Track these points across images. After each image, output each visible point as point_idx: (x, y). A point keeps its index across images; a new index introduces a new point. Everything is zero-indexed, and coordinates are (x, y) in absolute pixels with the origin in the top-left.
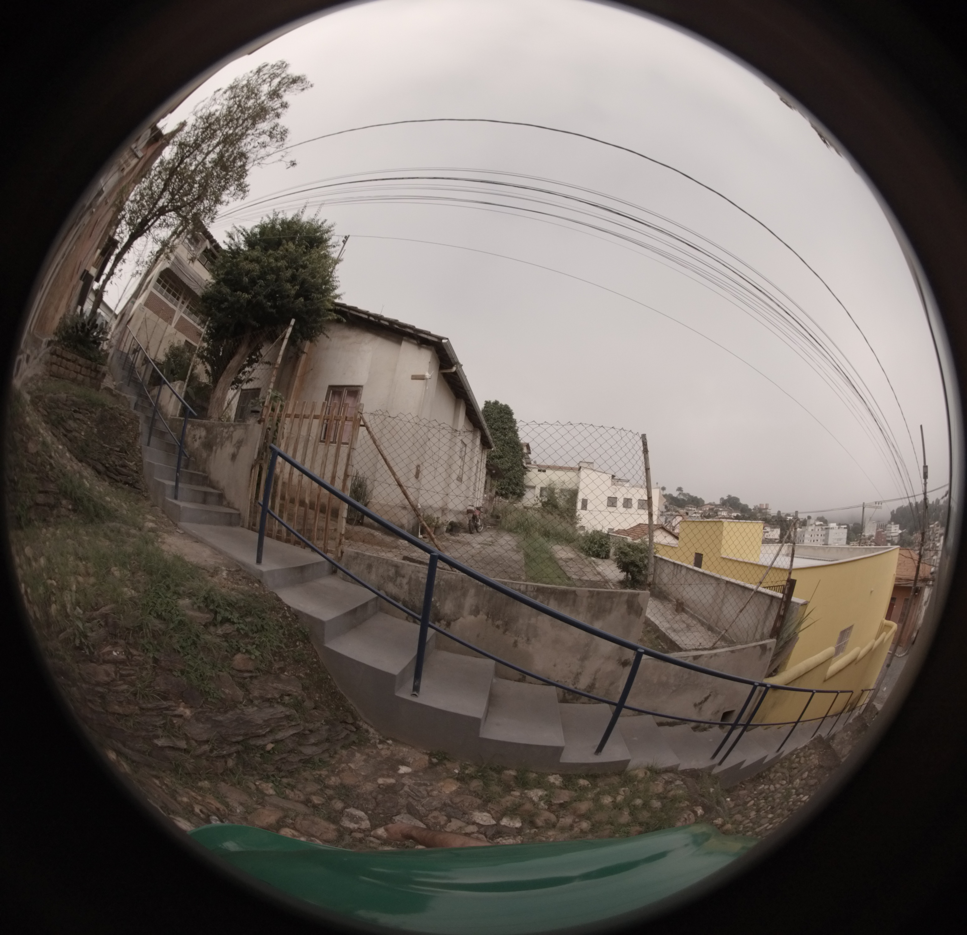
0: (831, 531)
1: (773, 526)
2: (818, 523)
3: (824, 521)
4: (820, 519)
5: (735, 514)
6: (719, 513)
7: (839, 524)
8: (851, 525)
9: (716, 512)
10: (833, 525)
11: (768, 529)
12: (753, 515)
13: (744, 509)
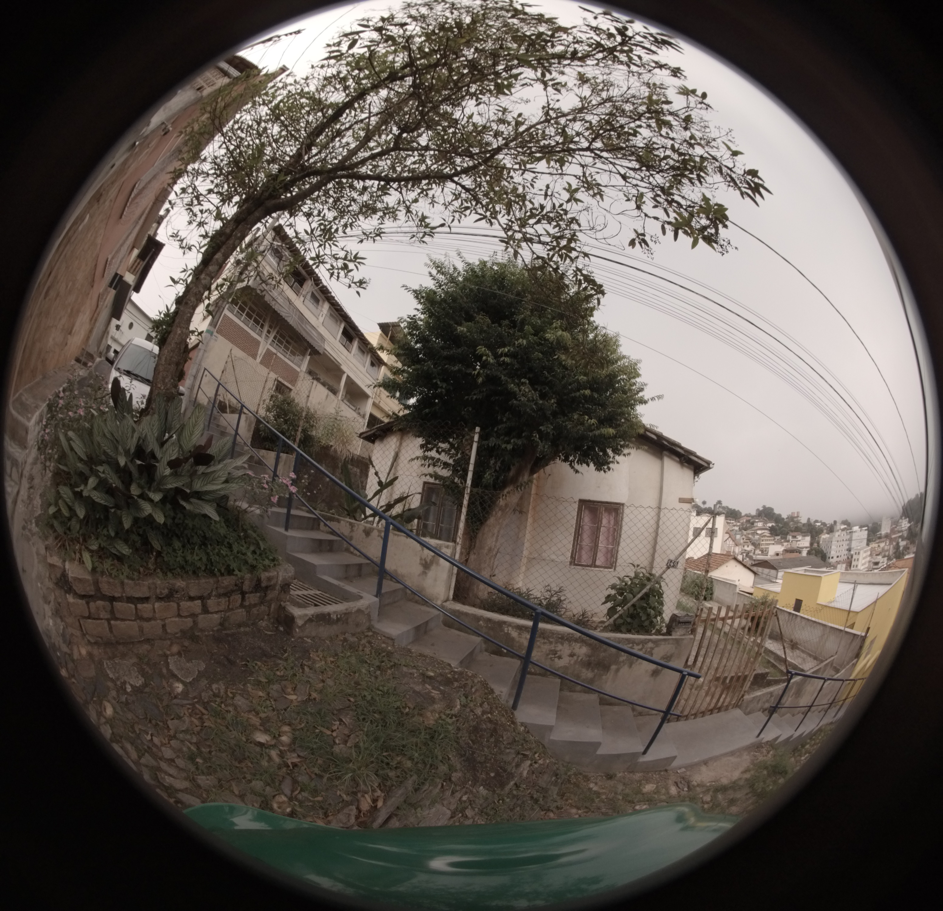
0: (855, 536)
1: (804, 534)
2: (843, 527)
3: (848, 524)
4: (845, 522)
5: (770, 525)
6: (755, 524)
7: (861, 527)
8: (870, 525)
9: (753, 524)
10: (856, 528)
11: (800, 538)
12: (786, 524)
13: (777, 519)
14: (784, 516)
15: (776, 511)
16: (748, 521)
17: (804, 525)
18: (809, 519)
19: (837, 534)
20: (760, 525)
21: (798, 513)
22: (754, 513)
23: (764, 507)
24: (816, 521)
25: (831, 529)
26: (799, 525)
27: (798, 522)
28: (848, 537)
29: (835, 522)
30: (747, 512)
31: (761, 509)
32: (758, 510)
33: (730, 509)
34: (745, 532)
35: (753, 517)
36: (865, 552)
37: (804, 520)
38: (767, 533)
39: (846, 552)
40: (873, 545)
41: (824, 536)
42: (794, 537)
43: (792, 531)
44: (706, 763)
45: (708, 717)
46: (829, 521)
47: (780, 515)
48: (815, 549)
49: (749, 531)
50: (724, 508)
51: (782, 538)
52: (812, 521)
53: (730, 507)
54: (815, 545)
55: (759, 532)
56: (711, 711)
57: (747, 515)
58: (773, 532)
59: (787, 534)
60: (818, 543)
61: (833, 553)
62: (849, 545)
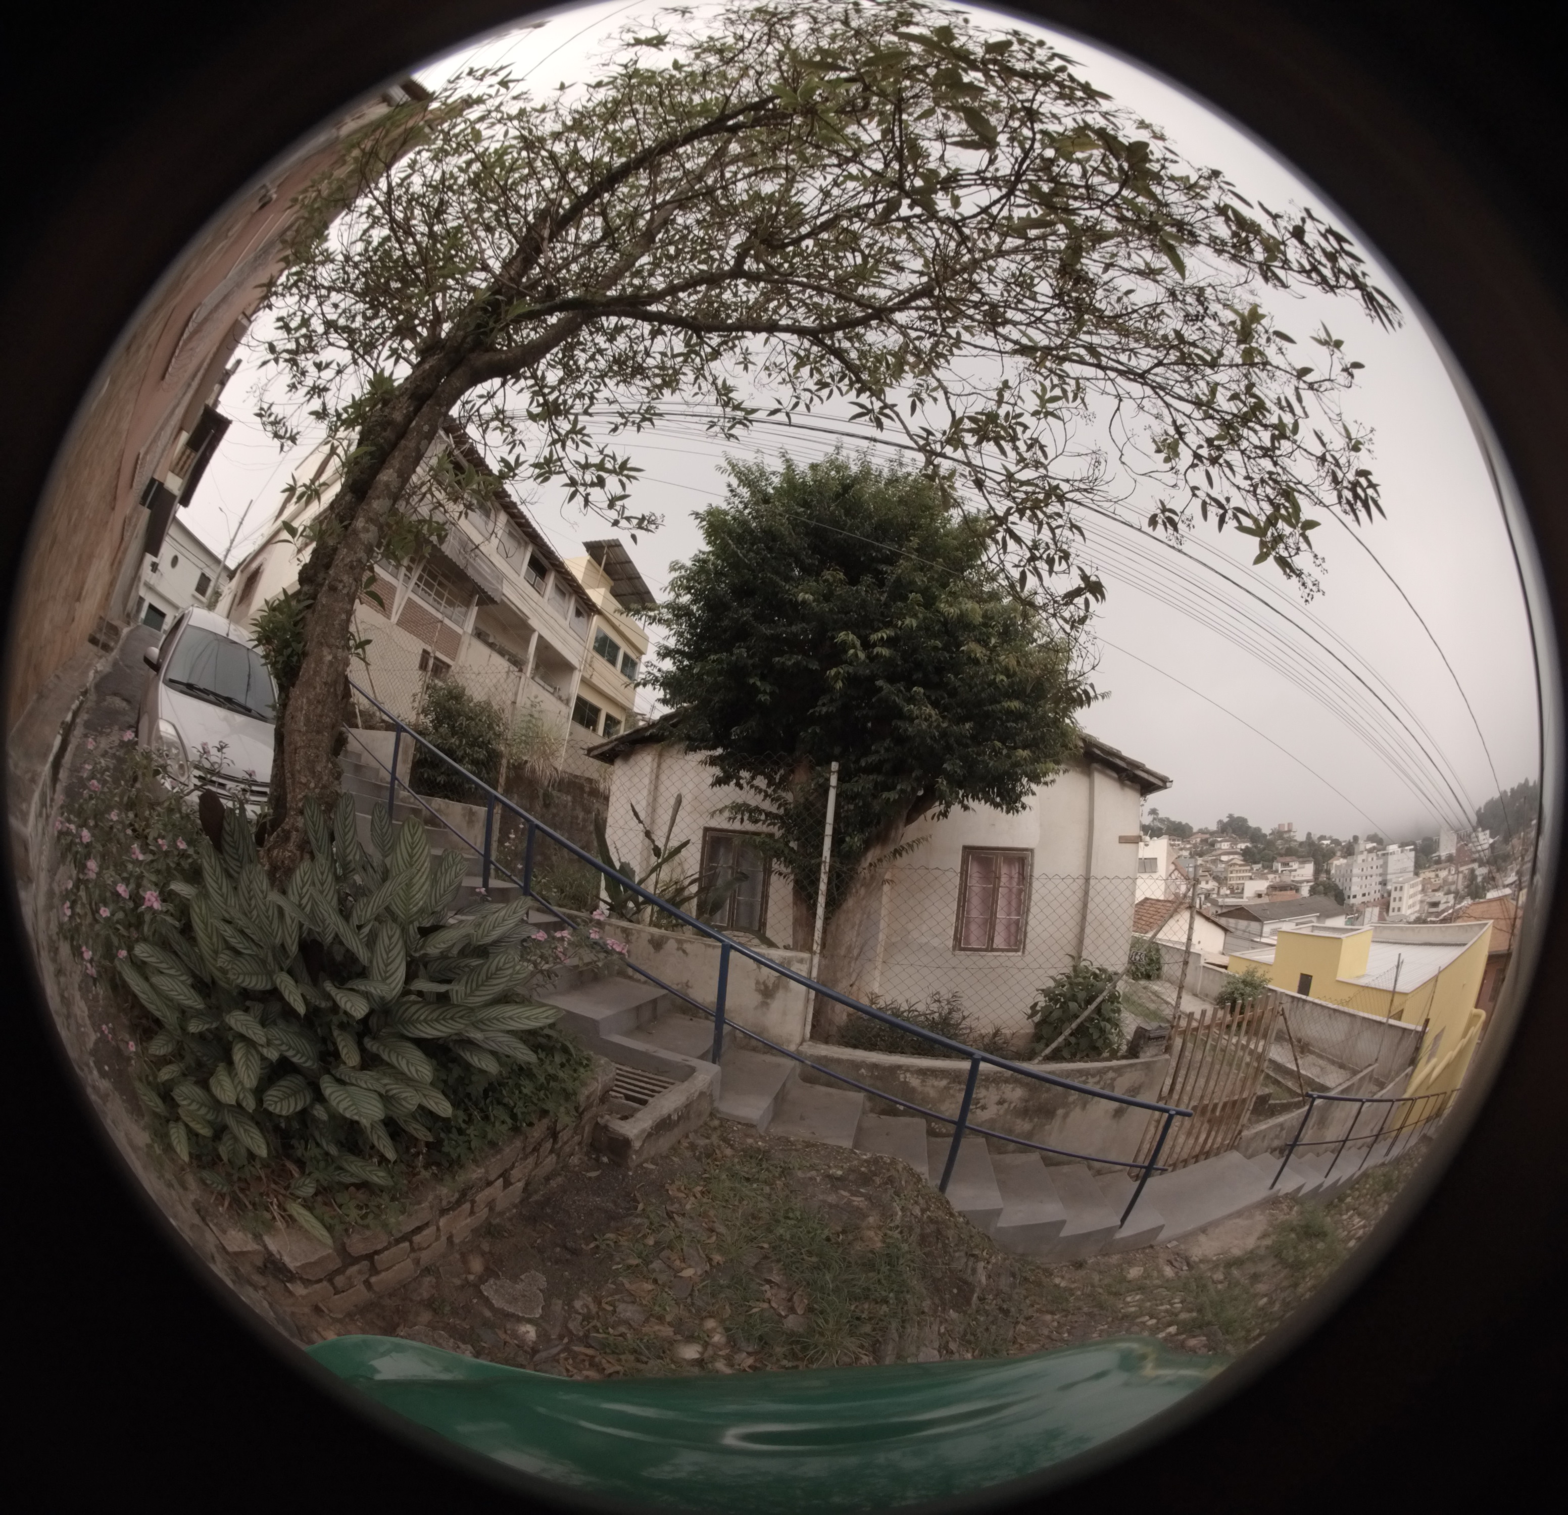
0: (1392, 860)
1: (1303, 859)
2: (1370, 845)
3: (1379, 843)
4: (1371, 838)
5: (1243, 846)
6: (1217, 846)
7: (1402, 845)
8: (1419, 842)
9: (1212, 845)
10: (1393, 848)
11: (1295, 865)
12: (1270, 844)
13: (1255, 835)
14: (1267, 830)
15: (1252, 823)
16: (1204, 841)
17: (1301, 844)
18: (1309, 835)
19: (1360, 858)
20: (1225, 846)
21: (1290, 825)
22: (1213, 827)
23: (1230, 816)
24: (1323, 838)
25: (1349, 850)
26: (1293, 844)
27: (1291, 840)
28: (1381, 862)
29: (1356, 839)
30: (1203, 827)
31: (1226, 820)
32: (1220, 822)
33: (1173, 823)
34: (1200, 861)
35: (1212, 834)
36: (1413, 886)
37: (1300, 837)
38: (1238, 859)
39: (1379, 887)
40: (1428, 874)
41: (1338, 862)
42: (1286, 864)
43: (1281, 855)
44: (1203, 1230)
45: (1192, 1167)
46: (1345, 837)
47: (1258, 830)
48: (1323, 884)
49: (1206, 858)
50: (1162, 821)
51: (1264, 867)
52: (1315, 837)
53: (1173, 819)
54: (1323, 877)
55: (1225, 858)
56: (1196, 1158)
57: (1201, 831)
58: (1249, 857)
59: (1273, 859)
60: (1328, 872)
61: (1355, 889)
62: (1384, 874)
